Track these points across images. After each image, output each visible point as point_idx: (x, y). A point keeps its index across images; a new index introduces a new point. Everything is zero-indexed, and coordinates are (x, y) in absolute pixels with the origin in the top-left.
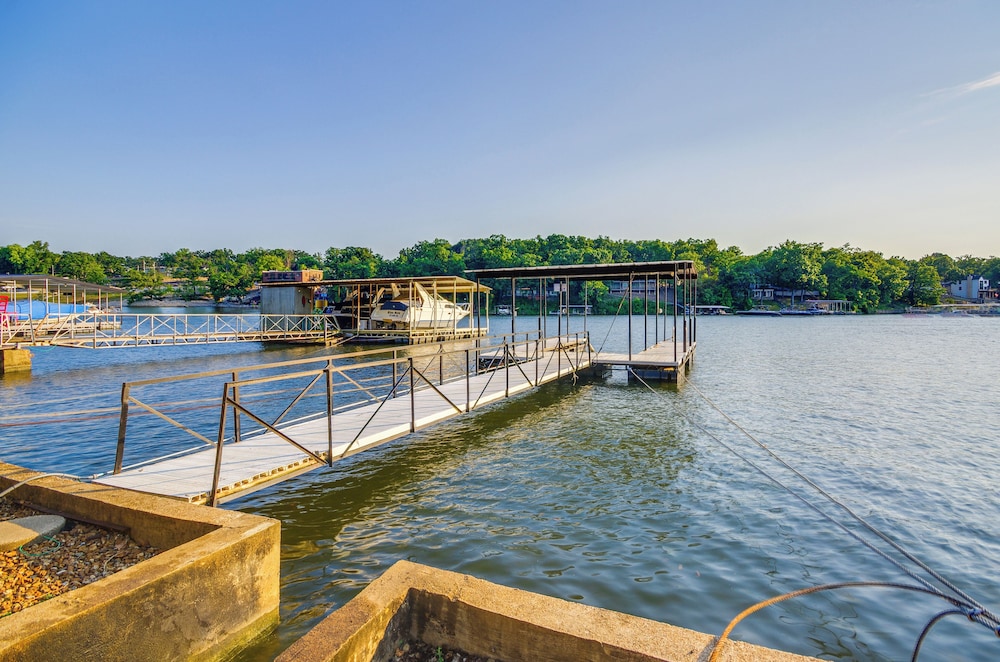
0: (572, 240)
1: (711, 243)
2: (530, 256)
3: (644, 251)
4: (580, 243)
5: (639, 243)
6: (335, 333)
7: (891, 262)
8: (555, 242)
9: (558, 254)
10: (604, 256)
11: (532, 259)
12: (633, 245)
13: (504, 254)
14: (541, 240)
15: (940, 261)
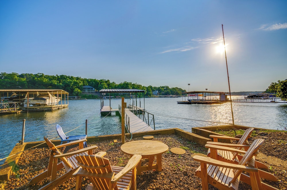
0: (69, 77)
1: (108, 81)
2: (55, 81)
3: (91, 82)
4: (72, 78)
5: (89, 79)
6: (18, 109)
7: (143, 87)
8: (63, 77)
9: (65, 81)
10: (80, 82)
11: (55, 82)
12: (87, 80)
13: (44, 80)
14: (58, 76)
15: (151, 87)
